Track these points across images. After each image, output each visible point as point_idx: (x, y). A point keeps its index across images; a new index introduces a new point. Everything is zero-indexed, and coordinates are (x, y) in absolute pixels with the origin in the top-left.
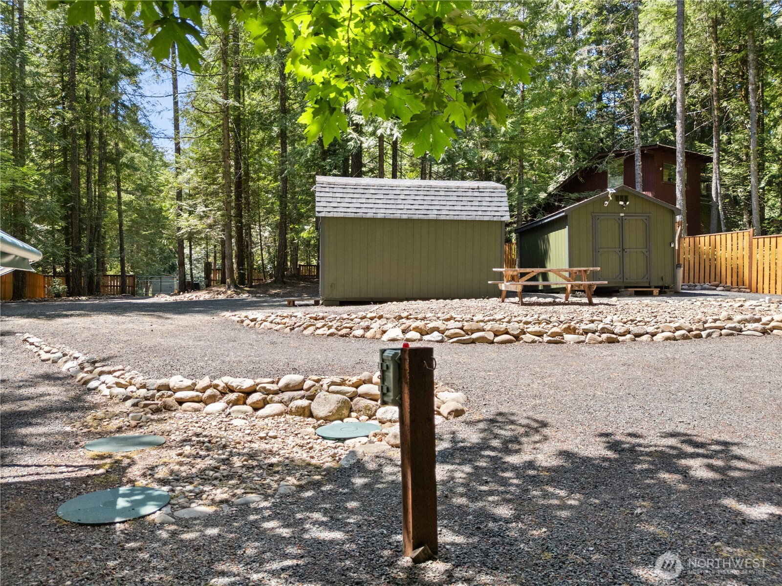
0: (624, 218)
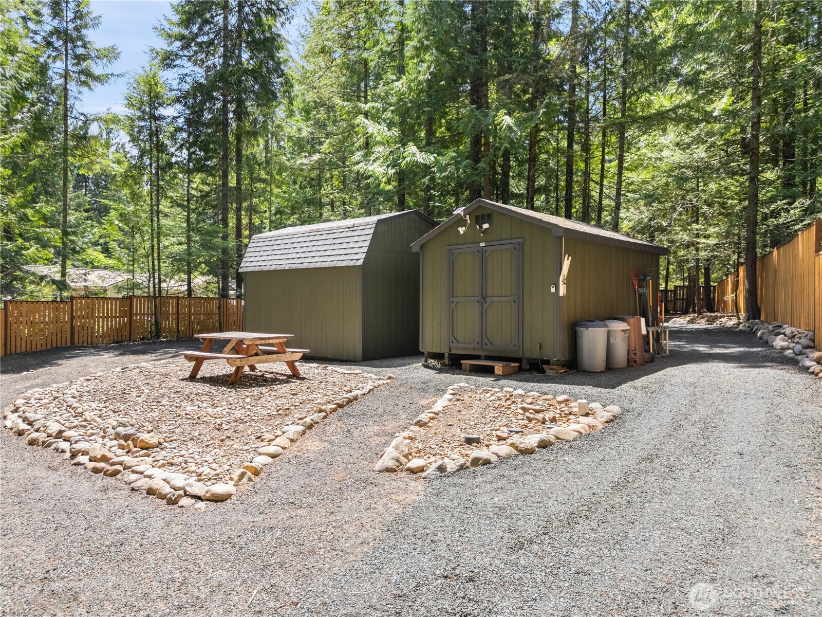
0: (485, 249)
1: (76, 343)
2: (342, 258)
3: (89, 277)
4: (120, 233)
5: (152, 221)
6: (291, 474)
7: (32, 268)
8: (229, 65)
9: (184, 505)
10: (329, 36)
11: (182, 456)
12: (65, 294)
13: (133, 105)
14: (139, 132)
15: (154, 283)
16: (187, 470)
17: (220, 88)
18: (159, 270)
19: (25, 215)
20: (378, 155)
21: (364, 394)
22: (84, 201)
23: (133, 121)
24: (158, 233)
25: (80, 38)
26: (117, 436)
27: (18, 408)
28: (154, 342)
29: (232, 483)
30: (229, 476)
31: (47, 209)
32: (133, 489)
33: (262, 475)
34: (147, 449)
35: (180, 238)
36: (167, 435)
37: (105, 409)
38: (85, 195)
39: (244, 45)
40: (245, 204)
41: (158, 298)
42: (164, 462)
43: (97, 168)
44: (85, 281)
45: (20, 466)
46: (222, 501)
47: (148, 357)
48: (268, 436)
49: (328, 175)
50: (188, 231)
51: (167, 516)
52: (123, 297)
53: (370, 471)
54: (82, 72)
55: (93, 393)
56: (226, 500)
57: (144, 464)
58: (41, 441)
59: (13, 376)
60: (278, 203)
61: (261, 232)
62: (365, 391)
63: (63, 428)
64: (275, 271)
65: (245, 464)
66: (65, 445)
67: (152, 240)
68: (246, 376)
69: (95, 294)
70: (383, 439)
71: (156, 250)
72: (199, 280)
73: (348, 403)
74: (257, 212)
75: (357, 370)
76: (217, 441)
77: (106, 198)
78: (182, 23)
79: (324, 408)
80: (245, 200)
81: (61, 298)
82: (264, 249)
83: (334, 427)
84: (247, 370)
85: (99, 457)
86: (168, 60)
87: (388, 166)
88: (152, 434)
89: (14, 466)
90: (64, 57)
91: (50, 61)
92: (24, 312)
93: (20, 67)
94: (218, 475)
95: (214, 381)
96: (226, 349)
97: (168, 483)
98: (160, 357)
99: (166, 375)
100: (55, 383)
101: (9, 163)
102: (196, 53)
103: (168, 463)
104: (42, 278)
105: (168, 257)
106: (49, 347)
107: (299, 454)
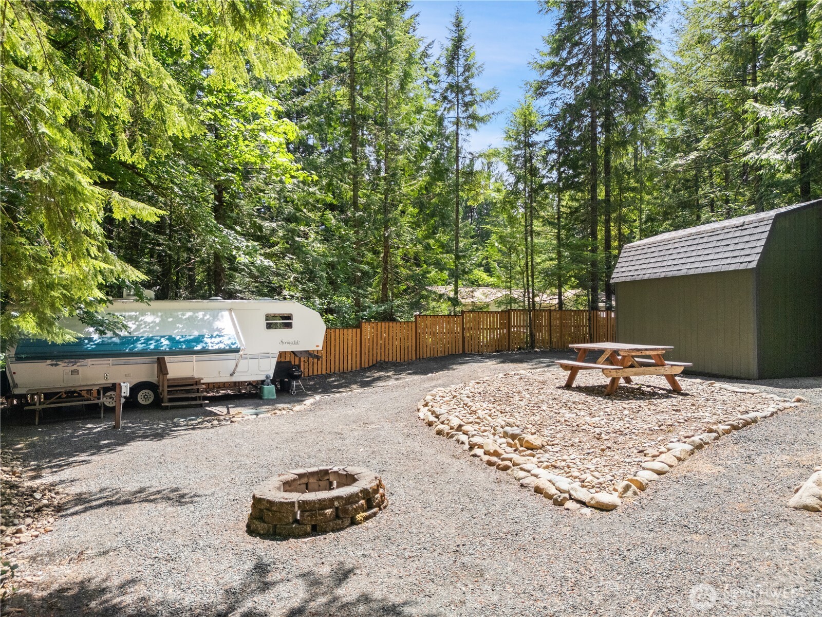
1: (466, 351)
2: (728, 261)
3: (475, 294)
4: (500, 254)
5: (526, 240)
6: (681, 495)
7: (434, 288)
8: (597, 80)
9: (570, 508)
10: (707, 22)
11: (564, 460)
12: (458, 309)
13: (510, 137)
14: (516, 161)
15: (529, 298)
16: (570, 474)
17: (588, 105)
18: (533, 286)
19: (428, 244)
20: (774, 140)
21: (765, 417)
22: (470, 229)
23: (510, 151)
24: (532, 251)
25: (468, 87)
26: (506, 435)
27: (427, 403)
28: (529, 352)
29: (616, 494)
30: (613, 487)
31: (445, 238)
32: (522, 485)
33: (648, 490)
34: (532, 449)
35: (550, 255)
36: (549, 438)
37: (493, 410)
38: (471, 224)
39: (612, 57)
40: (613, 215)
41: (533, 311)
42: (549, 464)
43: (481, 199)
44: (473, 297)
45: (432, 451)
46: (607, 511)
47: (525, 365)
48: (651, 451)
49: (707, 174)
50: (559, 247)
51: (555, 516)
52: (502, 311)
53: (781, 506)
54: (469, 117)
55: (483, 394)
56: (612, 510)
57: (530, 463)
58: (445, 432)
59: (422, 377)
60: (649, 210)
61: (631, 242)
62: (767, 412)
63: (462, 423)
64: (649, 280)
65: (629, 477)
66: (463, 438)
67: (527, 258)
68: (622, 388)
69: (481, 309)
70: (797, 472)
71: (530, 267)
72: (569, 293)
73: (744, 425)
74: (626, 222)
75: (753, 388)
76: (597, 450)
77: (488, 224)
78: (552, 52)
79: (714, 427)
80: (614, 211)
81: (454, 312)
82: (636, 258)
83: (729, 450)
84: (622, 382)
85: (492, 451)
86: (540, 90)
87: (787, 152)
88: (535, 436)
89: (427, 451)
90: (456, 106)
91: (446, 112)
92: (429, 325)
93: (424, 123)
94: (601, 484)
95: (590, 391)
96: (600, 360)
97: (554, 484)
98: (535, 366)
99: (544, 383)
100: (453, 384)
101: (418, 203)
102: (565, 77)
103: (552, 466)
104: (441, 296)
105: (540, 273)
106: (446, 354)
107: (688, 474)
